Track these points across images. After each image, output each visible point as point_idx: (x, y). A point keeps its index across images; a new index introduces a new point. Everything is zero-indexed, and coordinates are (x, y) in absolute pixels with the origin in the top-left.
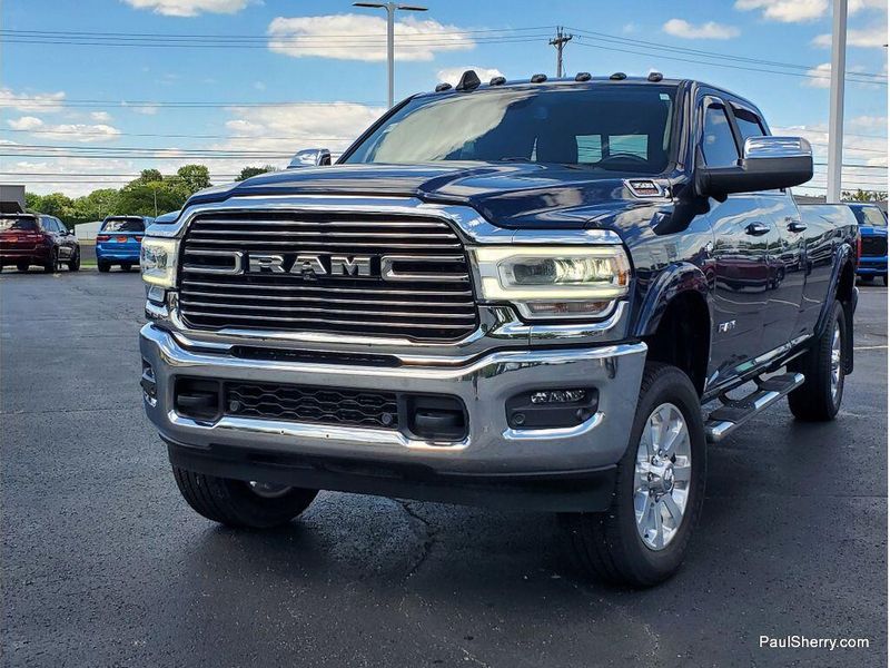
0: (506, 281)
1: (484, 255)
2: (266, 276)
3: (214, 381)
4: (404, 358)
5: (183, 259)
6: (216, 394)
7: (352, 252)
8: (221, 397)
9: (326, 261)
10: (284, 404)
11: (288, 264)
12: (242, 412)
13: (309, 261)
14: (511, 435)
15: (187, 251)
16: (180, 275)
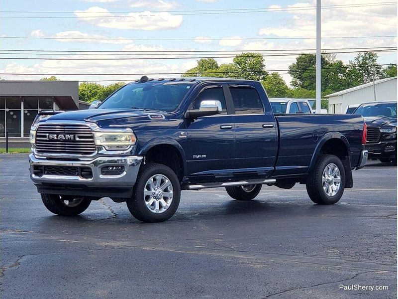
0: (102, 140)
1: (97, 135)
2: (53, 140)
3: (41, 166)
4: (81, 159)
5: (37, 136)
6: (42, 170)
7: (69, 134)
8: (43, 171)
9: (65, 136)
10: (57, 171)
11: (57, 137)
12: (48, 174)
13: (61, 136)
14: (101, 176)
15: (38, 134)
16: (36, 140)
